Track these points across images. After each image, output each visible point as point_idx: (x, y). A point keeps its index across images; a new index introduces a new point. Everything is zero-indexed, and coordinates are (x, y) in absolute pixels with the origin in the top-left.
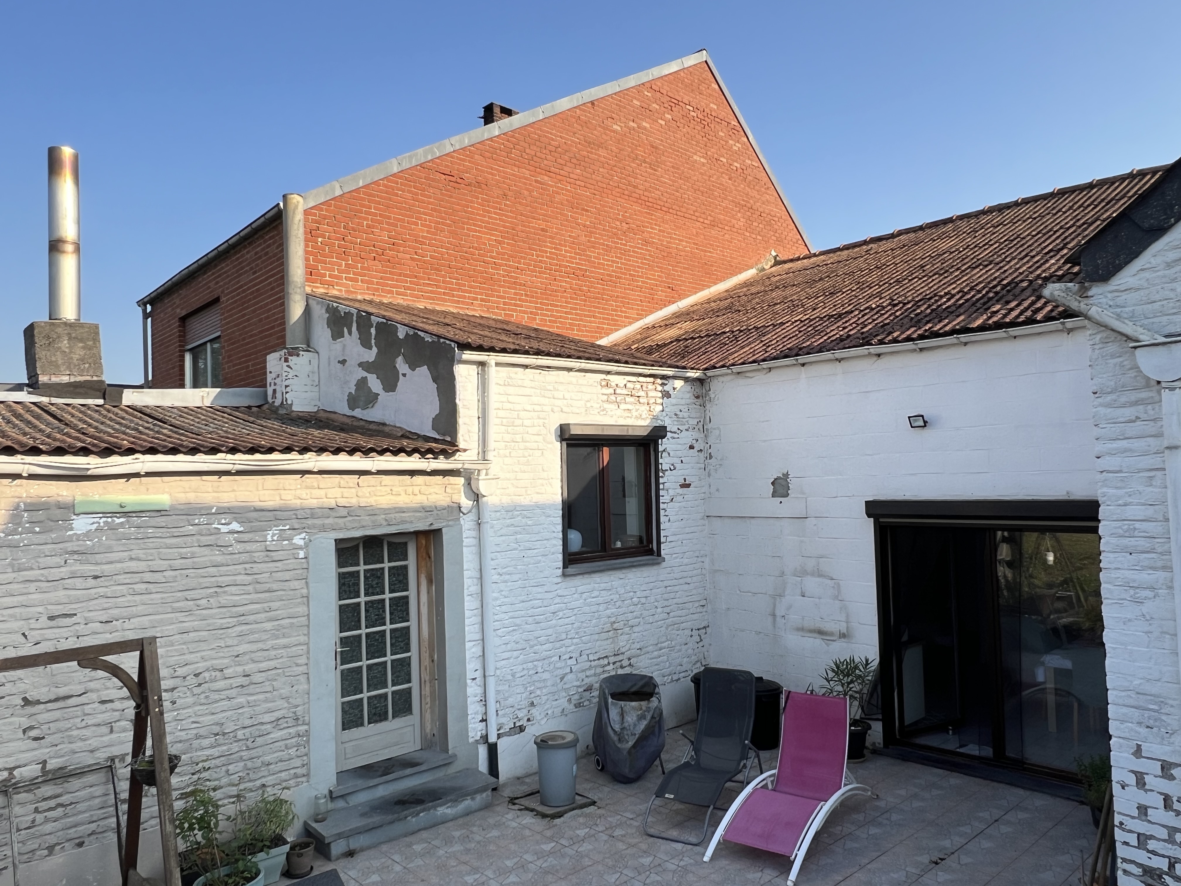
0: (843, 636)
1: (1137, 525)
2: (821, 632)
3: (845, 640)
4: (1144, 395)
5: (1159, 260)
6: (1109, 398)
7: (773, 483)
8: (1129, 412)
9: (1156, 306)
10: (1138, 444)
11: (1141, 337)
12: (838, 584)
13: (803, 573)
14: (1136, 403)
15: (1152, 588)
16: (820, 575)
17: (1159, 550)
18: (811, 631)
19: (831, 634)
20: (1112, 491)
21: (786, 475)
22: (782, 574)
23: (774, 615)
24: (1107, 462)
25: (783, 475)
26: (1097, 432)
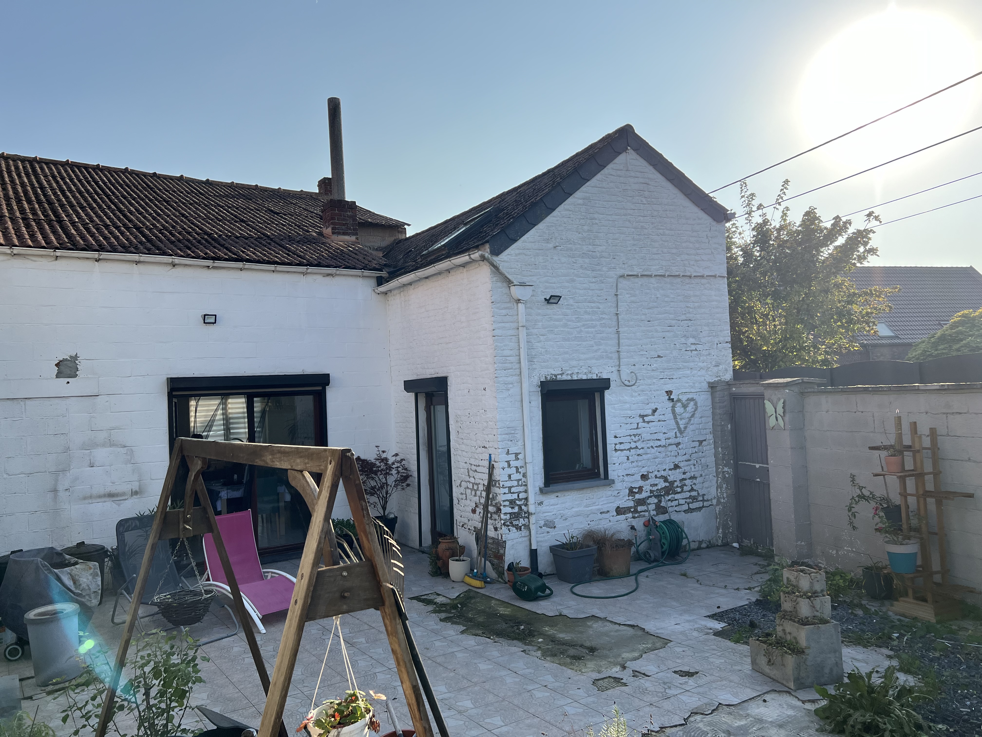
0: (135, 493)
1: (508, 358)
2: (111, 495)
3: (138, 496)
4: (509, 305)
5: (513, 252)
6: (498, 305)
7: (57, 365)
8: (504, 312)
9: (513, 270)
10: (507, 325)
11: (514, 282)
12: (132, 450)
13: (92, 445)
14: (506, 308)
15: (512, 383)
16: (111, 444)
17: (514, 368)
18: (100, 497)
19: (123, 494)
20: (499, 344)
21: (75, 358)
22: (67, 449)
23: (55, 491)
24: (497, 332)
25: (71, 357)
26: (493, 319)
